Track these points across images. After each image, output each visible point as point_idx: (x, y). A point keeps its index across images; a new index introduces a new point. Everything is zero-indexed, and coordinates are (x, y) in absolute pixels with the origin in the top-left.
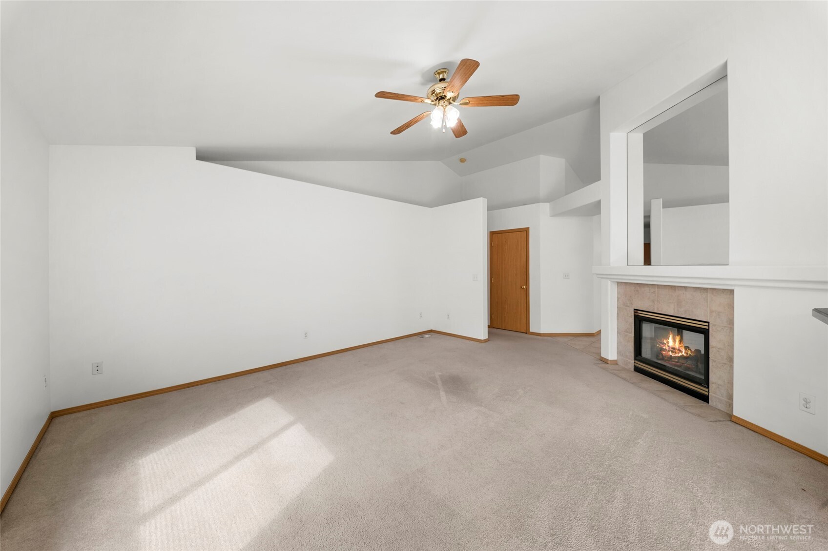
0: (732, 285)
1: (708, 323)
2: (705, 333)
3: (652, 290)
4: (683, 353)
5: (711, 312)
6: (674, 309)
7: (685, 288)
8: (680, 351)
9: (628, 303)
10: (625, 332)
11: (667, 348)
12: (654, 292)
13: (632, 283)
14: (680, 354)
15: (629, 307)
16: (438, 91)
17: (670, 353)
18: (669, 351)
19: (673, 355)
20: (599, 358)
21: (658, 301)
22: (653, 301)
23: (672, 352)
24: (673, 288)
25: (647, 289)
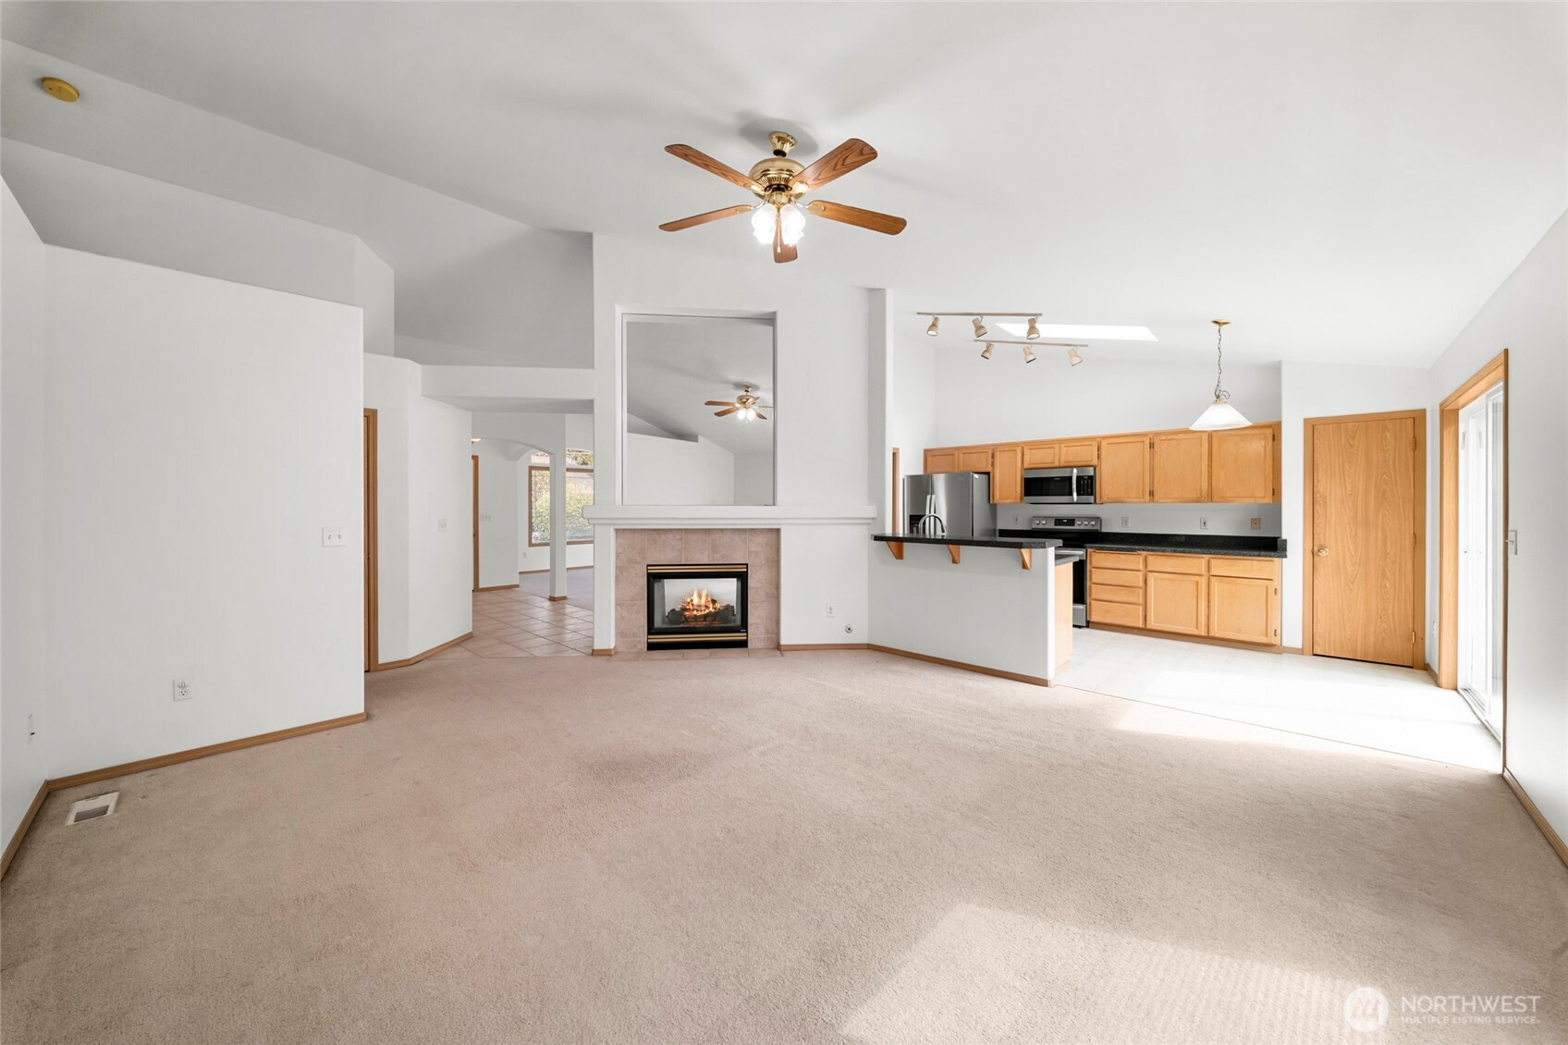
0: (779, 524)
1: (747, 565)
2: (742, 578)
3: (678, 536)
4: (711, 609)
5: (750, 553)
6: (709, 557)
7: (722, 530)
8: (707, 607)
9: (638, 558)
10: (631, 600)
11: (691, 607)
12: (681, 539)
13: (644, 530)
14: (707, 611)
15: (639, 563)
16: (773, 174)
17: (695, 612)
18: (693, 610)
19: (699, 614)
20: (590, 651)
21: (685, 549)
22: (680, 551)
23: (697, 611)
24: (707, 531)
25: (670, 536)
